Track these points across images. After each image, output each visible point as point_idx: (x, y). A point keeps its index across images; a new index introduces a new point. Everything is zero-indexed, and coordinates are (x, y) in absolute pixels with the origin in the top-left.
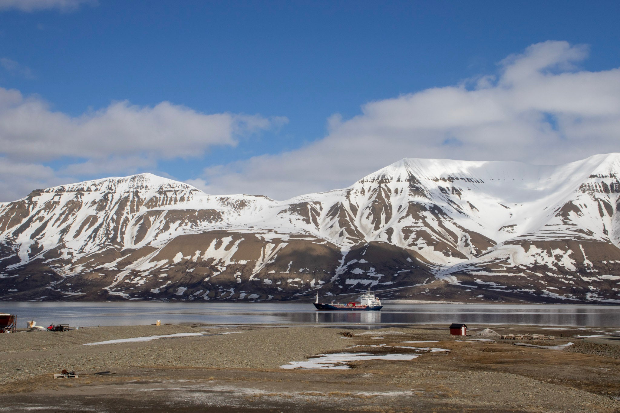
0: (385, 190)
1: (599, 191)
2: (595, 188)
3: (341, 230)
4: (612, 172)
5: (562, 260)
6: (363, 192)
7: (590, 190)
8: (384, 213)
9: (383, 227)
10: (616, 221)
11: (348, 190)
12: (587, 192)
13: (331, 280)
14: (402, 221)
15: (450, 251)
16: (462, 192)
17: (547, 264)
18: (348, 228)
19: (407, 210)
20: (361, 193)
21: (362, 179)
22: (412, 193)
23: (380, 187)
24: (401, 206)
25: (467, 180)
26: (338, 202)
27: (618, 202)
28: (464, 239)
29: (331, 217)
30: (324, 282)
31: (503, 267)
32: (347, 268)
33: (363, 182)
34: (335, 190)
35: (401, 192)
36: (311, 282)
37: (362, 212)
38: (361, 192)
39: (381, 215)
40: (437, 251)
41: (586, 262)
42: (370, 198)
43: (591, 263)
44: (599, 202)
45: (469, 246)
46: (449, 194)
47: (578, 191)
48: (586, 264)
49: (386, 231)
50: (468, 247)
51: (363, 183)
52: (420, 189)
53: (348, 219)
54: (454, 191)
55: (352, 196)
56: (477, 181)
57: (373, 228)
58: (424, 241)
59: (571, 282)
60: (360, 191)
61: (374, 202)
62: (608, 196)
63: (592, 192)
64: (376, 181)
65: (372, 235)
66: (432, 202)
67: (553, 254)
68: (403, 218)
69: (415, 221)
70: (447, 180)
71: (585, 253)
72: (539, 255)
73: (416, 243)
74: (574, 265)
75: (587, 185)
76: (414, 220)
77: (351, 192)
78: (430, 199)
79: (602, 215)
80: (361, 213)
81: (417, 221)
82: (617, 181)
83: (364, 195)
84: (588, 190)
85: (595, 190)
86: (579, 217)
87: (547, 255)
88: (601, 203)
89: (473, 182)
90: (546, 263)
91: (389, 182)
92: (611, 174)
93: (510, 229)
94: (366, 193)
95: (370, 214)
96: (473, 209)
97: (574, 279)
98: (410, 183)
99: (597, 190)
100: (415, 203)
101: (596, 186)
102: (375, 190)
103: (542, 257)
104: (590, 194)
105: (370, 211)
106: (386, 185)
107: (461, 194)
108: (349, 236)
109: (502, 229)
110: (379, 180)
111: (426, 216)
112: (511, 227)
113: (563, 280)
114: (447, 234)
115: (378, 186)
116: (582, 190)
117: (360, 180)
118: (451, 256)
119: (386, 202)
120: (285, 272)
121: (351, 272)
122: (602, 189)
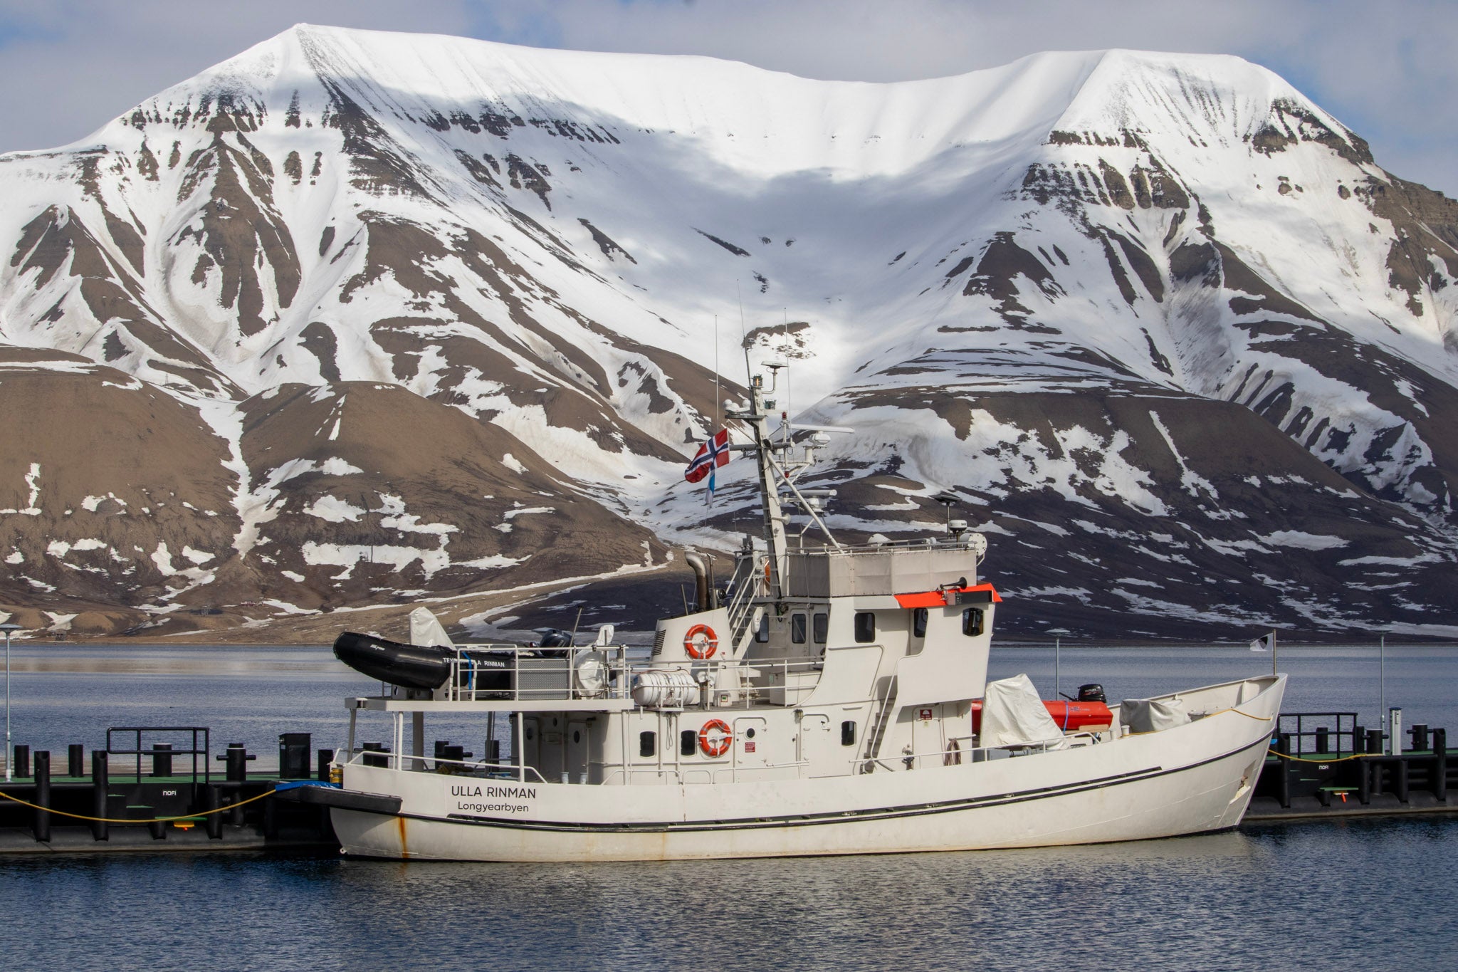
0: (246, 160)
1: (1097, 198)
2: (1078, 185)
3: (107, 330)
4: (1131, 127)
5: (1102, 470)
6: (148, 164)
7: (1063, 192)
8: (265, 260)
9: (277, 319)
10: (1183, 320)
11: (85, 156)
12: (1054, 201)
13: (235, 546)
14: (358, 294)
15: (614, 430)
16: (549, 180)
17: (1056, 487)
18: (135, 321)
19: (364, 249)
20: (143, 171)
21: (136, 109)
22: (366, 177)
23: (219, 144)
24: (329, 234)
25: (555, 130)
26: (52, 207)
27: (1171, 244)
28: (635, 381)
29: (36, 271)
30: (212, 556)
31: (901, 499)
32: (279, 497)
33: (139, 121)
34: (22, 153)
35: (316, 172)
36: (154, 557)
37: (164, 251)
38: (141, 166)
39: (256, 266)
40: (565, 429)
41: (1189, 478)
42: (185, 192)
43: (1205, 484)
44: (1105, 242)
45: (674, 410)
46: (499, 185)
47: (1019, 195)
48: (1191, 487)
49: (303, 340)
50: (670, 414)
51: (140, 128)
52: (391, 159)
53: (117, 281)
54: (520, 176)
55: (107, 182)
56: (593, 133)
57: (235, 325)
58: (492, 386)
59: (1176, 558)
60: (134, 162)
61: (211, 210)
62: (1128, 217)
63: (1073, 202)
64: (196, 118)
65: (236, 353)
66: (451, 218)
67: (1066, 448)
68: (355, 283)
69: (415, 297)
70: (481, 126)
71: (1174, 443)
72: (1015, 450)
73: (458, 389)
74: (1151, 489)
75: (1050, 171)
76: (408, 294)
77: (104, 164)
78: (441, 204)
79: (1130, 296)
80: (159, 256)
81: (420, 299)
82: (1153, 160)
83: (154, 177)
84: (1055, 192)
85: (1083, 195)
86: (1051, 300)
87: (1042, 450)
88: (1115, 244)
89: (581, 138)
90: (1050, 484)
91: (255, 128)
92: (1126, 134)
93: (788, 339)
94: (162, 170)
95: (203, 264)
96: (611, 254)
97: (1180, 545)
98: (346, 134)
99: (1088, 192)
100: (387, 218)
101: (1081, 176)
102: (200, 161)
103: (1027, 458)
104: (1069, 210)
105: (201, 250)
106: (242, 139)
107: (549, 189)
108: (159, 358)
109: (759, 340)
110: (209, 118)
111: (452, 278)
112: (790, 332)
113: (1144, 550)
114: (561, 355)
115: (212, 140)
116: (1033, 191)
117: (129, 115)
118: (625, 449)
119: (261, 211)
120: (22, 511)
121: (306, 511)
122: (1106, 191)
